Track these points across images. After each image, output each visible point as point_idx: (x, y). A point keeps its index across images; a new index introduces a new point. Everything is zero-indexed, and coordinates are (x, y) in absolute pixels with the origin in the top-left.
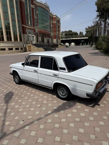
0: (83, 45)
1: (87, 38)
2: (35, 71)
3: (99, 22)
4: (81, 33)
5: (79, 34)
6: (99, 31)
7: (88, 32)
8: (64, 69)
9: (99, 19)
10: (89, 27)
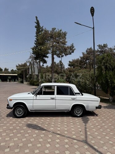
0: (10, 82)
1: (17, 75)
2: (53, 99)
3: (32, 62)
4: (6, 69)
5: (3, 70)
6: (32, 69)
7: (19, 69)
8: (79, 94)
9: (32, 60)
10: (19, 65)
